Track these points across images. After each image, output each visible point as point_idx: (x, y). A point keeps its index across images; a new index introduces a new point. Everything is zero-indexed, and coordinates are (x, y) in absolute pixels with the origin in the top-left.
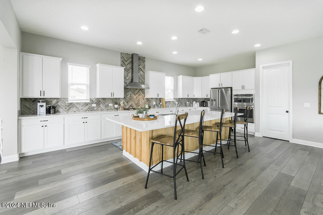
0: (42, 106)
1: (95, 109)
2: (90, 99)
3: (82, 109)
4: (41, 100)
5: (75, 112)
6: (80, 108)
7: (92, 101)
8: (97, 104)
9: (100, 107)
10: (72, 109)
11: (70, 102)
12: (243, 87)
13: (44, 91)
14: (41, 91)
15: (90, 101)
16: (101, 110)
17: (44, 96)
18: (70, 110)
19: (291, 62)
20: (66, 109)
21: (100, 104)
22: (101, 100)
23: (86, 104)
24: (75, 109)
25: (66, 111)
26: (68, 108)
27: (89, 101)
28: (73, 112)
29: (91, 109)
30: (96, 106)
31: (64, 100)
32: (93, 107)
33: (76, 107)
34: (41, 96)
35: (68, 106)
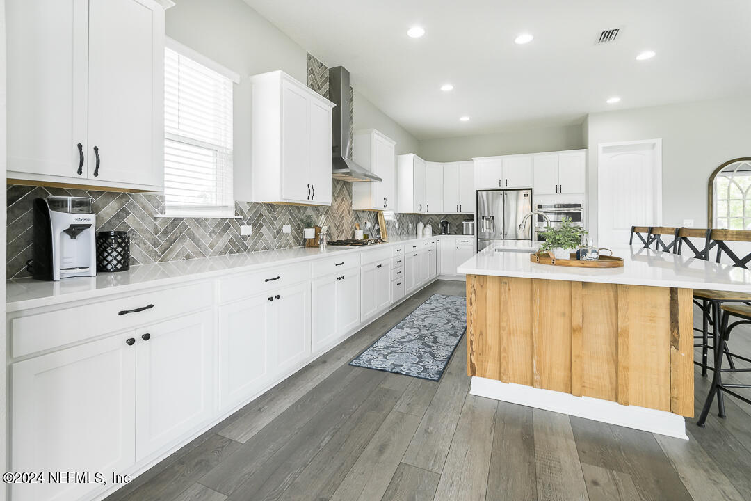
0: (74, 231)
1: (249, 243)
2: (237, 204)
3: (211, 246)
4: (69, 199)
5: (188, 257)
6: (206, 240)
7: (242, 213)
8: (254, 225)
9: (261, 235)
10: (178, 247)
11: (170, 213)
12: (559, 189)
13: (96, 149)
14: (80, 146)
15: (236, 214)
16: (265, 249)
17: (96, 174)
18: (171, 250)
19: (659, 142)
20: (156, 244)
21: (261, 226)
22: (264, 211)
23: (224, 225)
24: (187, 245)
25: (156, 256)
26: (163, 242)
27: (231, 215)
28: (182, 261)
29: (238, 247)
30: (250, 233)
31: (150, 206)
32: (245, 238)
33: (193, 238)
34: (80, 172)
35: (165, 233)
